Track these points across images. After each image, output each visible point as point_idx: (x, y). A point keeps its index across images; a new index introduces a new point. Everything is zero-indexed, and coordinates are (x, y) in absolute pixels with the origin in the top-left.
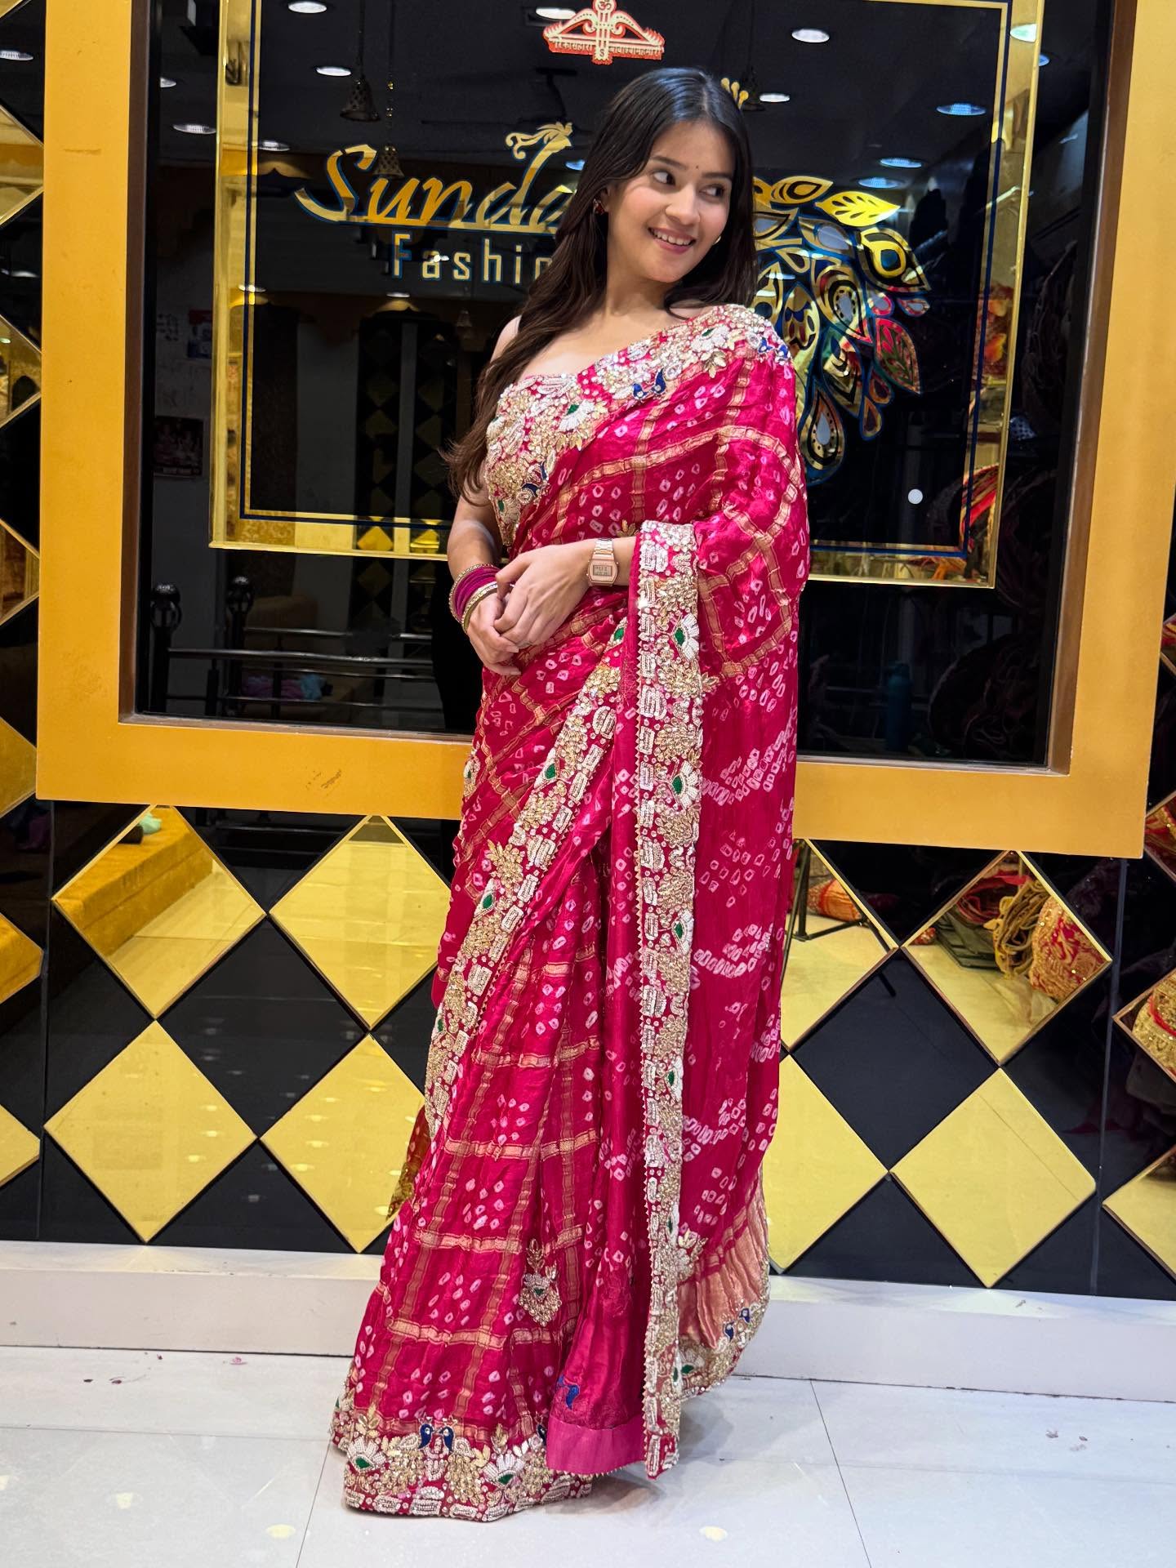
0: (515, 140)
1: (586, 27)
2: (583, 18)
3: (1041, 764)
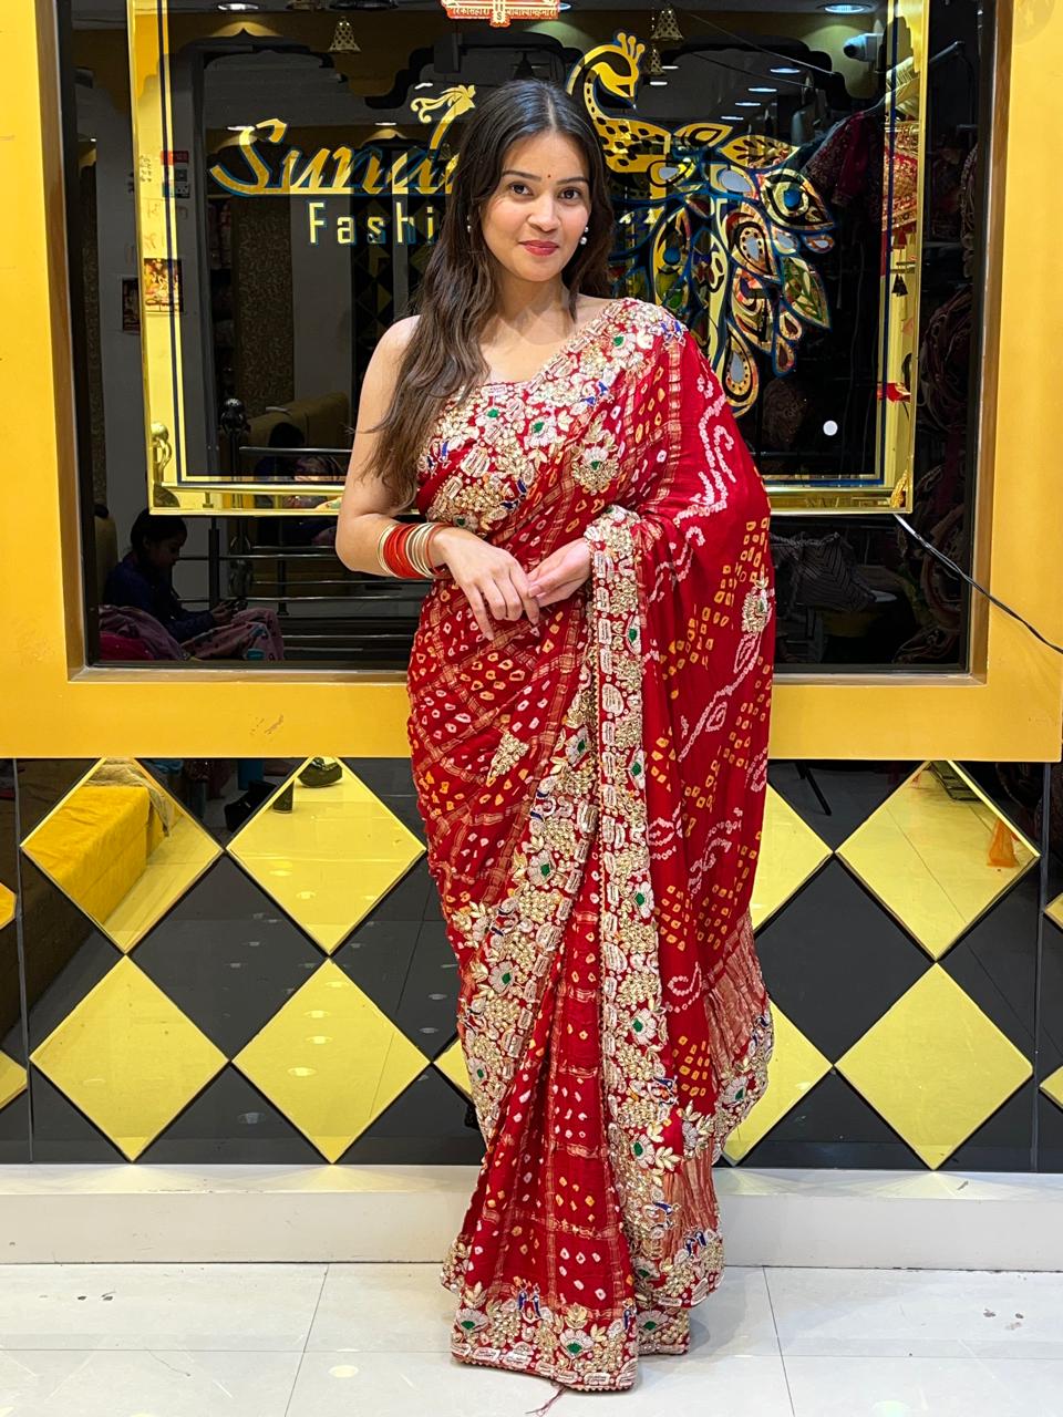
0: (419, 104)
3: (963, 669)
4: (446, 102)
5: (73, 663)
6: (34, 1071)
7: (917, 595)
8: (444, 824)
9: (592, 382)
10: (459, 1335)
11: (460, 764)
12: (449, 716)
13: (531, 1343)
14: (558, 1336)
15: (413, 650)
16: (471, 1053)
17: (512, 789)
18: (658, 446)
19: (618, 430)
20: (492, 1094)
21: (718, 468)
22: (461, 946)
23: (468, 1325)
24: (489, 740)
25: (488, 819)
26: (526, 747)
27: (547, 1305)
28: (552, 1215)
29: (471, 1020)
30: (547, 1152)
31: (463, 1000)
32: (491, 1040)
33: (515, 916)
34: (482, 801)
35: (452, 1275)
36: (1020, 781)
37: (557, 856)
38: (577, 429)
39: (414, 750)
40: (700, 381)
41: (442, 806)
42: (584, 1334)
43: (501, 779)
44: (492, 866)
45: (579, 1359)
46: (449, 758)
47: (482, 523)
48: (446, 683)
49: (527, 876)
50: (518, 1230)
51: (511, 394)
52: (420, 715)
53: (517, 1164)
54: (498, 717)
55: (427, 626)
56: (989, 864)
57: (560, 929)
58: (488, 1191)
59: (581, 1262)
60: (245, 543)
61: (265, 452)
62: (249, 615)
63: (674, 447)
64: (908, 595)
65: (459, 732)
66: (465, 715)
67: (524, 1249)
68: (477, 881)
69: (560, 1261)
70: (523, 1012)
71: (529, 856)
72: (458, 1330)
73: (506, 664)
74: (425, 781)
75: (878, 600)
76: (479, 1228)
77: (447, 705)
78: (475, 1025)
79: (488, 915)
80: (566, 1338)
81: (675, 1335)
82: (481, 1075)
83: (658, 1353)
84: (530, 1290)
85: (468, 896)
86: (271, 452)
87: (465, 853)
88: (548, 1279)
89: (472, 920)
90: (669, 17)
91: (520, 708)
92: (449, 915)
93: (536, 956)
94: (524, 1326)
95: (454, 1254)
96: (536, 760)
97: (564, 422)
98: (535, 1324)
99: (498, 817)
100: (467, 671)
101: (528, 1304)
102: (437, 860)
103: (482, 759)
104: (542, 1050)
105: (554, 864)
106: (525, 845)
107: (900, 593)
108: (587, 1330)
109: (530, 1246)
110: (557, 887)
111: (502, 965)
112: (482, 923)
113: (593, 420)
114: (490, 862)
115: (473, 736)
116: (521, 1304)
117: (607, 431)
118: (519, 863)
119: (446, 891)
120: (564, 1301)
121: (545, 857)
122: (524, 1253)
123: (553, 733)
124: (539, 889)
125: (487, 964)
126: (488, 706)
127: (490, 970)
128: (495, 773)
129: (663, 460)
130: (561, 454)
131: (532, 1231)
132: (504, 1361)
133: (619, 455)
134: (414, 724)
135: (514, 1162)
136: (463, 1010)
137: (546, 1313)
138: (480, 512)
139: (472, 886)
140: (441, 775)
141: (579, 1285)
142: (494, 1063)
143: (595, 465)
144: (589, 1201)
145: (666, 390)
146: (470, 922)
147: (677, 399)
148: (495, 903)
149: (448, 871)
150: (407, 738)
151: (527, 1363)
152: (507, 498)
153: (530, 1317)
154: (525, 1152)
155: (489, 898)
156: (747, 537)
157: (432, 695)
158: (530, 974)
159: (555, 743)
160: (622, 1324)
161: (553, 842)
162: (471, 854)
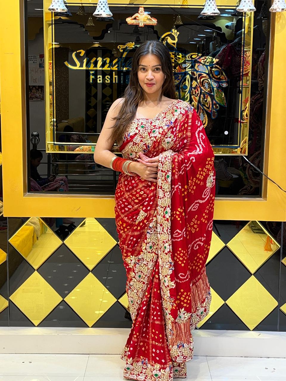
0: (120, 47)
1: (137, 18)
2: (136, 16)
3: (260, 197)
4: (127, 46)
5: (25, 191)
6: (10, 302)
7: (244, 176)
8: (124, 235)
9: (169, 121)
10: (126, 371)
11: (129, 219)
12: (126, 206)
13: (145, 374)
14: (152, 372)
15: (116, 188)
16: (129, 296)
17: (142, 225)
18: (184, 139)
19: (174, 134)
20: (135, 307)
21: (200, 143)
22: (127, 267)
23: (128, 368)
24: (137, 212)
25: (136, 233)
26: (146, 214)
27: (149, 364)
28: (151, 340)
29: (130, 287)
30: (150, 323)
31: (128, 282)
32: (135, 293)
33: (142, 260)
34: (134, 228)
35: (124, 356)
36: (273, 228)
37: (154, 244)
38: (164, 133)
39: (116, 215)
40: (197, 122)
41: (124, 230)
42: (159, 371)
43: (140, 222)
44: (137, 246)
45: (157, 378)
46: (126, 217)
47: (137, 155)
48: (125, 197)
49: (146, 249)
50: (142, 344)
51: (147, 122)
52: (118, 206)
53: (142, 326)
54: (139, 206)
55: (120, 182)
56: (264, 250)
57: (154, 263)
58: (134, 333)
59: (158, 352)
60: (56, 159)
61: (63, 133)
62: (59, 179)
63: (189, 139)
64: (242, 176)
65: (128, 210)
66: (130, 206)
67: (143, 349)
68: (132, 250)
69: (153, 352)
70: (144, 285)
71: (146, 244)
72: (125, 370)
73: (142, 193)
74: (119, 223)
75: (233, 177)
76: (132, 343)
77: (126, 203)
78: (131, 288)
79: (135, 259)
80: (154, 372)
81: (183, 373)
82: (132, 302)
83: (178, 378)
84: (145, 360)
85: (130, 254)
86: (64, 133)
87: (129, 242)
88: (150, 357)
89: (131, 260)
90: (179, 18)
91: (145, 204)
92: (124, 259)
93: (148, 270)
94: (143, 369)
95: (124, 350)
96: (149, 218)
97: (161, 130)
98: (146, 369)
99: (139, 233)
100: (131, 194)
101: (144, 363)
102: (122, 244)
103: (135, 217)
104: (149, 295)
105: (153, 246)
106: (145, 241)
107: (239, 175)
108: (160, 370)
109: (145, 348)
110: (154, 252)
111: (139, 273)
112: (133, 261)
113: (168, 131)
114: (136, 245)
115: (132, 211)
116: (142, 363)
117: (172, 134)
118: (144, 245)
119: (124, 253)
120: (154, 363)
121: (151, 244)
122: (143, 350)
123: (154, 211)
124: (149, 252)
125: (135, 273)
126: (137, 204)
127: (135, 274)
128: (138, 221)
129: (186, 142)
130: (159, 139)
131: (146, 344)
132: (138, 378)
133: (174, 141)
134: (117, 208)
135: (141, 325)
136: (128, 285)
137: (149, 366)
138: (137, 152)
139: (131, 251)
140: (123, 221)
141: (158, 358)
142: (136, 299)
143: (168, 143)
144: (161, 336)
145: (187, 124)
146: (130, 261)
147: (190, 126)
148: (137, 256)
149: (125, 247)
150: (114, 212)
151: (144, 379)
152: (144, 149)
153: (145, 367)
154: (144, 323)
155: (135, 255)
156: (208, 162)
157: (122, 201)
158: (146, 275)
159: (154, 214)
160: (169, 369)
161: (153, 240)
162: (131, 243)
